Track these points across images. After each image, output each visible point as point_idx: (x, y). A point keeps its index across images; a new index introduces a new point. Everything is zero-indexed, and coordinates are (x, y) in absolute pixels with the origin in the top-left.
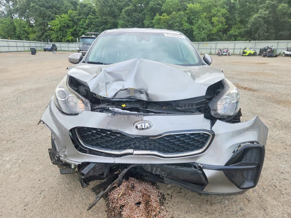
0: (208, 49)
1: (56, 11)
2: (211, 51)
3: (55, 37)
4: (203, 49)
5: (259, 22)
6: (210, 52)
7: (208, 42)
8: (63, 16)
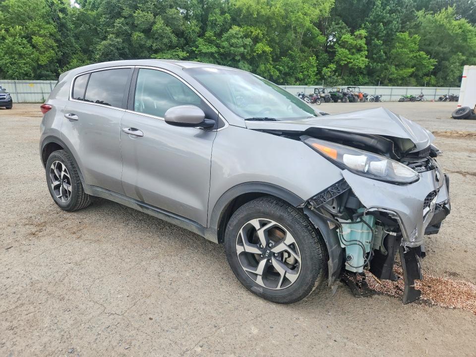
0: (38, 93)
2: (43, 96)
4: (27, 93)
5: (112, 53)
6: (43, 98)
7: (34, 81)
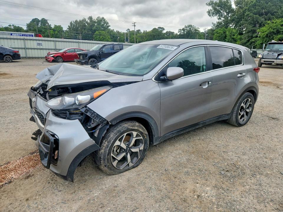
1: (270, 17)
3: (259, 43)
8: (275, 22)
